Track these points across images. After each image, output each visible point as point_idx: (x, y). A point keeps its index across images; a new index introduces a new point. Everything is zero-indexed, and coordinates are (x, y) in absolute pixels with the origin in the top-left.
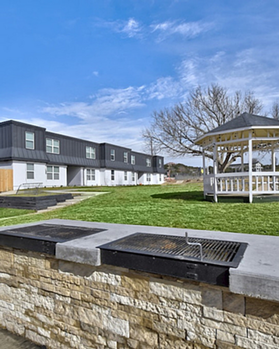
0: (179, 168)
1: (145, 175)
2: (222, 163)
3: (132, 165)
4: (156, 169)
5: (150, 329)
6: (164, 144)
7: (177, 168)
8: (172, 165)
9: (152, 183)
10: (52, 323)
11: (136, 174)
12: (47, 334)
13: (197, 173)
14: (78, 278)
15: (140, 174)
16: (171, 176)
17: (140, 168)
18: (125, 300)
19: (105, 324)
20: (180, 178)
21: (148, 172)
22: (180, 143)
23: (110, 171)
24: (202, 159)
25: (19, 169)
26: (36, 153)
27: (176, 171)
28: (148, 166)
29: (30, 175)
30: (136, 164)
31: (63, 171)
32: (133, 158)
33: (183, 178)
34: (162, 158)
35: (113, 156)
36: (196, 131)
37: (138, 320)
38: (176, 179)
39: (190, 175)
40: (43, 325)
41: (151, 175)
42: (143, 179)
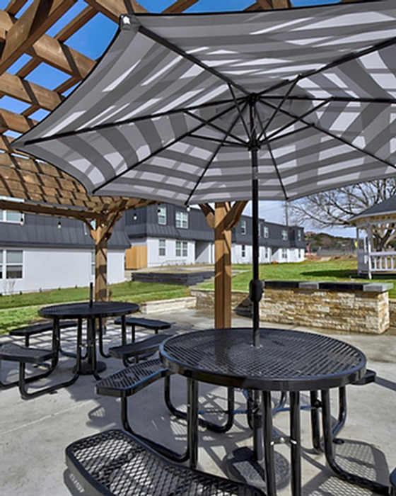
0: (321, 239)
1: (280, 251)
2: (382, 237)
3: (265, 239)
4: (295, 243)
5: (337, 308)
6: (308, 214)
7: (319, 240)
8: (312, 235)
9: (289, 260)
10: (294, 313)
11: (269, 249)
12: (292, 318)
13: (349, 246)
14: (308, 296)
15: (274, 249)
16: (310, 252)
17: (275, 242)
18: (328, 300)
19: (319, 310)
20: (325, 254)
21: (284, 247)
22: (328, 213)
23: (240, 247)
24: (355, 232)
25: (152, 244)
26: (167, 229)
27: (317, 244)
28: (284, 239)
29: (162, 252)
30: (269, 237)
31: (191, 246)
32: (266, 230)
33: (328, 254)
34: (302, 229)
35: (243, 229)
36: (349, 197)
37: (332, 306)
38: (318, 255)
39: (337, 249)
40: (290, 315)
41: (288, 250)
42: (278, 255)
